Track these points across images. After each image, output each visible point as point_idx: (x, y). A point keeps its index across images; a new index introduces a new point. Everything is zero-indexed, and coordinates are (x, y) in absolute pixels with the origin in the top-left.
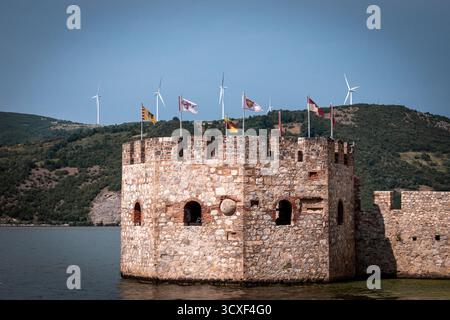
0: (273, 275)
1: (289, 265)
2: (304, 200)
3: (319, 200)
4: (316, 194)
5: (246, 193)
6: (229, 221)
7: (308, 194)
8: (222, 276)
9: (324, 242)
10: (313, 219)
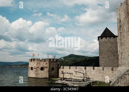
0: (40, 77)
1: (42, 76)
2: (45, 67)
3: (47, 67)
4: (47, 66)
5: (37, 66)
6: (35, 70)
7: (46, 66)
8: (33, 77)
9: (48, 73)
10: (46, 70)
